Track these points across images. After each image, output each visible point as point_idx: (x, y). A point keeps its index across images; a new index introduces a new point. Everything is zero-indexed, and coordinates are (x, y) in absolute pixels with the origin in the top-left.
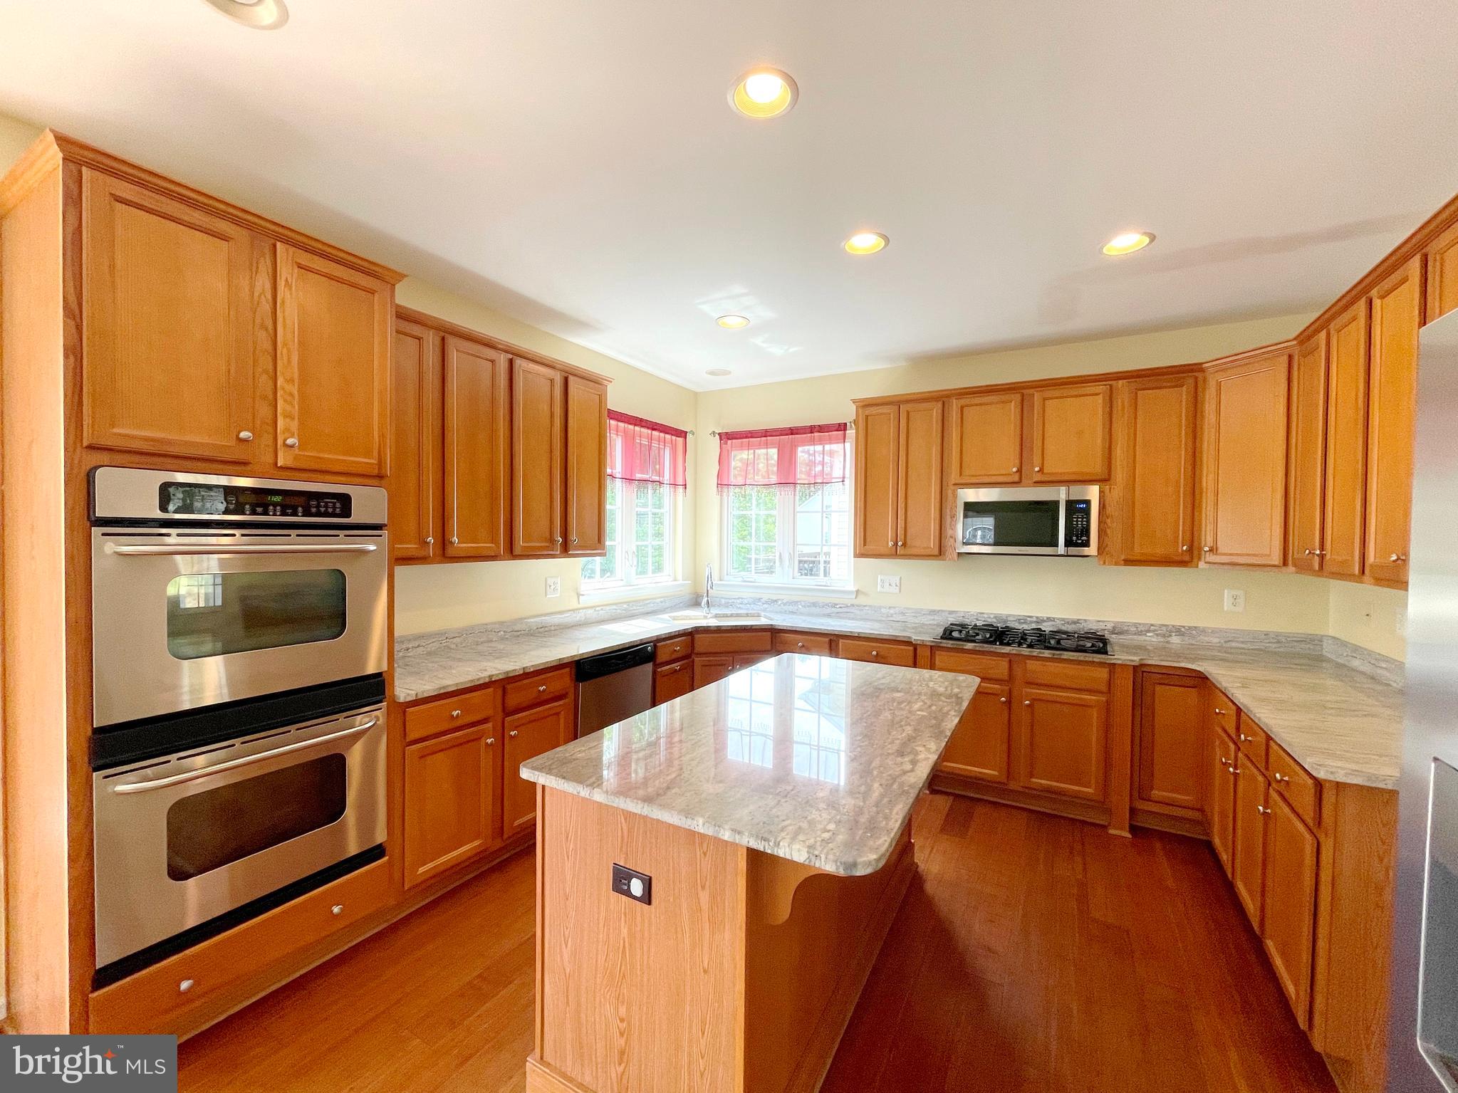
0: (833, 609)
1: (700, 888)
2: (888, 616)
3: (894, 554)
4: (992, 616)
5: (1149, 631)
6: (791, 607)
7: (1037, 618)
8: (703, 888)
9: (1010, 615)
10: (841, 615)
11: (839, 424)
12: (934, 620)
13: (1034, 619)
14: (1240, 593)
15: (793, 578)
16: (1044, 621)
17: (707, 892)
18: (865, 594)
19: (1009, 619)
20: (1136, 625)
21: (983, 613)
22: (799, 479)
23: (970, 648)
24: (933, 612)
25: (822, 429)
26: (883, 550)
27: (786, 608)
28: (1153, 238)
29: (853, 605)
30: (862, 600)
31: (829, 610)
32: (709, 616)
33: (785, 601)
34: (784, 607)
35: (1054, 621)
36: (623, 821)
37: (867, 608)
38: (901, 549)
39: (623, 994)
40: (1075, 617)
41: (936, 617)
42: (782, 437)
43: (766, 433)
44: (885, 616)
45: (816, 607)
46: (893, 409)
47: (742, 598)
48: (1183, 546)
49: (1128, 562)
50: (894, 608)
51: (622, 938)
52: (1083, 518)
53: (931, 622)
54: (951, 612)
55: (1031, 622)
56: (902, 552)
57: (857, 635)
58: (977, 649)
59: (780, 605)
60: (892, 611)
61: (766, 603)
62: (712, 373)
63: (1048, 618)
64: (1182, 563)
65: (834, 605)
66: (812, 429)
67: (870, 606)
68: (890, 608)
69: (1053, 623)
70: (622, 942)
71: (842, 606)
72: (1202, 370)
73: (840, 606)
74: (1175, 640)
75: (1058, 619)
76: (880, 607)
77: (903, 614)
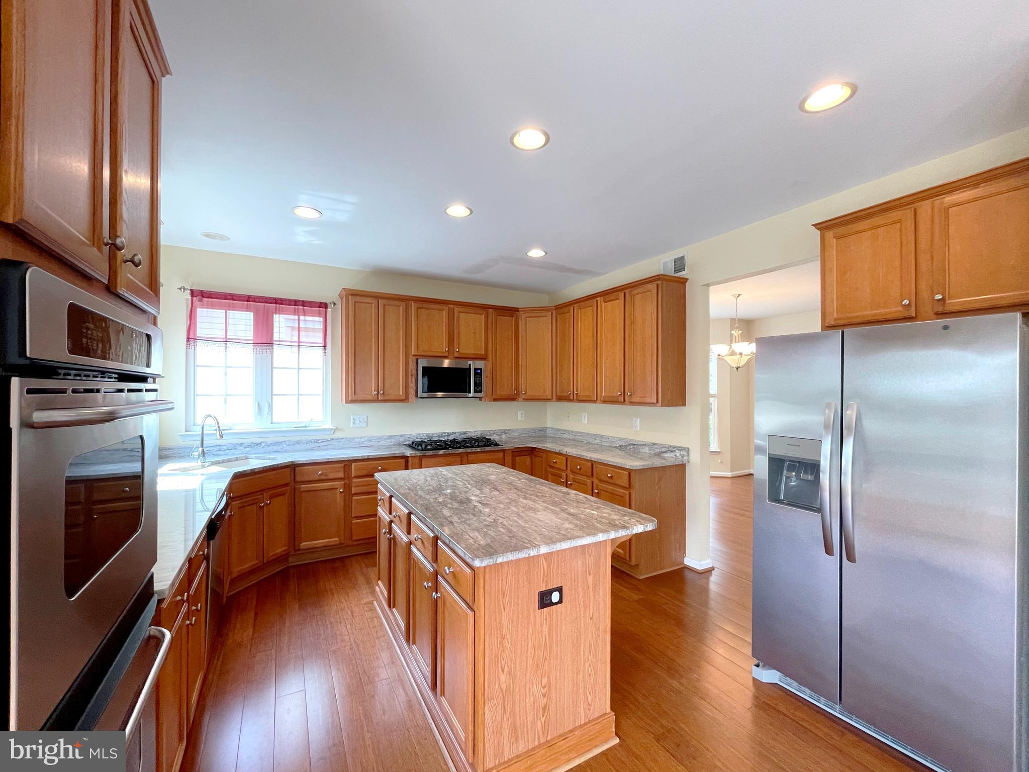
0: (315, 444)
1: (588, 574)
2: (360, 444)
3: (376, 400)
4: (425, 435)
5: (494, 434)
6: (275, 447)
7: (448, 433)
8: (590, 574)
9: (434, 434)
10: (323, 448)
11: (321, 303)
12: (391, 442)
13: (446, 434)
14: (523, 412)
15: (272, 423)
16: (451, 434)
17: (591, 577)
18: (340, 430)
19: (434, 435)
20: (489, 431)
21: (419, 434)
22: (275, 341)
23: (442, 453)
24: (390, 437)
25: (304, 303)
26: (370, 398)
27: (270, 449)
28: (546, 253)
29: (332, 439)
30: (338, 435)
31: (312, 446)
32: (207, 464)
33: (269, 443)
34: (268, 448)
35: (455, 434)
36: (544, 561)
37: (343, 440)
38: (381, 397)
39: (545, 669)
40: (465, 431)
41: (392, 440)
42: (266, 304)
43: (249, 299)
44: (358, 443)
45: (300, 444)
46: (374, 301)
47: (220, 446)
48: (514, 391)
49: (495, 400)
50: (365, 437)
51: (544, 635)
52: (479, 377)
53: (389, 444)
54: (401, 436)
55: (445, 436)
56: (382, 398)
57: (366, 458)
58: (446, 453)
59: (263, 447)
60: (362, 440)
61: (249, 446)
62: (208, 235)
63: (453, 433)
64: (513, 399)
65: (317, 441)
66: (296, 303)
67: (346, 438)
68: (361, 438)
69: (455, 435)
70: (544, 638)
71: (324, 441)
72: (518, 311)
73: (322, 441)
74: (504, 436)
75: (458, 432)
76: (354, 438)
77: (371, 441)
